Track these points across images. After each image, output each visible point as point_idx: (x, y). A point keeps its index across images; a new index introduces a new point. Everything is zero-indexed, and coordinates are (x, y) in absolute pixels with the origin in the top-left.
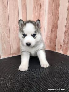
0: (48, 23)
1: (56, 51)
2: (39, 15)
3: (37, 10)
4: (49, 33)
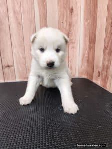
0: (85, 36)
1: (94, 81)
2: (70, 24)
3: (65, 19)
4: (86, 52)
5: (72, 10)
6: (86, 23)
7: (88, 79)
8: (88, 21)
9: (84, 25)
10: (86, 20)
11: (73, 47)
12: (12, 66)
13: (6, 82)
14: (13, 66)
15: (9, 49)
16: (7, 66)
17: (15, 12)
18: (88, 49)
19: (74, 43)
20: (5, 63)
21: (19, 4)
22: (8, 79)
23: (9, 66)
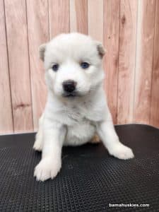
5: (124, 20)
6: (147, 40)
8: (150, 37)
10: (146, 34)
11: (125, 76)
12: (28, 105)
13: (17, 132)
14: (30, 105)
15: (25, 77)
16: (18, 106)
17: (37, 17)
18: (150, 80)
19: (127, 69)
20: (16, 101)
22: (19, 128)
23: (22, 105)
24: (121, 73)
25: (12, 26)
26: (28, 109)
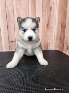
0: (59, 24)
1: (64, 52)
2: (49, 17)
3: (47, 13)
4: (59, 34)
5: (51, 8)
7: (60, 50)
8: (61, 15)
9: (58, 17)
10: (59, 14)
11: (51, 31)
12: (14, 42)
13: (10, 51)
15: (13, 32)
16: (11, 42)
18: (60, 32)
19: (52, 28)
20: (10, 40)
21: (20, 5)
22: (11, 49)
23: (12, 41)
24: (50, 30)
25: (9, 13)
26: (14, 43)
